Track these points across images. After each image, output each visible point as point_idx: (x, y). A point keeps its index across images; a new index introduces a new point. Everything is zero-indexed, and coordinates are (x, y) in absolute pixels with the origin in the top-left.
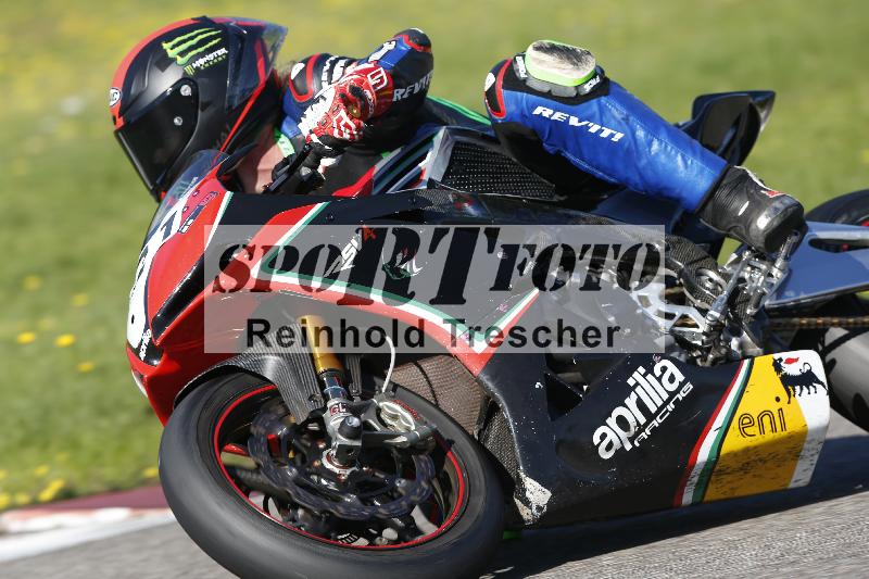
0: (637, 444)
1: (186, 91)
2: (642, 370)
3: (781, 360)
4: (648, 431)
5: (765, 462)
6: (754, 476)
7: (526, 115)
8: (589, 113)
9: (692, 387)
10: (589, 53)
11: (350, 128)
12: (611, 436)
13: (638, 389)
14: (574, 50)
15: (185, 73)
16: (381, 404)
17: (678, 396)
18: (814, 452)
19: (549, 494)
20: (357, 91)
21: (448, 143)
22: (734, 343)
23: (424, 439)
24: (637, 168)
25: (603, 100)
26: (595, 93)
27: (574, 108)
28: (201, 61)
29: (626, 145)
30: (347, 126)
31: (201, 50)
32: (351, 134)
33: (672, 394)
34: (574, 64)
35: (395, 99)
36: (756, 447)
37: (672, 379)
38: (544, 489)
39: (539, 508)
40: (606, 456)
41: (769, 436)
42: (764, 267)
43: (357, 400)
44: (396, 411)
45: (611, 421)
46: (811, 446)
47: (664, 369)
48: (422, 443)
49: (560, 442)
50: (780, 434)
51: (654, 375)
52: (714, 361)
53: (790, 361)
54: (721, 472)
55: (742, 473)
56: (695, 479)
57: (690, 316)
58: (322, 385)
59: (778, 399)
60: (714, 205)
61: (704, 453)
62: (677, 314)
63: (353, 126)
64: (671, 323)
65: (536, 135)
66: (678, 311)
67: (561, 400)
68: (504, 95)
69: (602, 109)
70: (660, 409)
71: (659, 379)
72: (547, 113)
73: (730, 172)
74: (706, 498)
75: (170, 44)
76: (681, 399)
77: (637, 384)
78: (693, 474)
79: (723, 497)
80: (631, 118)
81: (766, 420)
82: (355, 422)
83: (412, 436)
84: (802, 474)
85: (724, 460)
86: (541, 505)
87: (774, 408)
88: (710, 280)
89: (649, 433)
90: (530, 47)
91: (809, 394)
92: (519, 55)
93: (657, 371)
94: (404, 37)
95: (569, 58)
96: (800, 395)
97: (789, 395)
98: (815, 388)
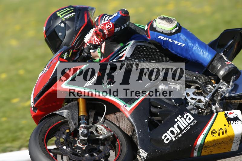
0: (177, 138)
1: (62, 25)
2: (180, 116)
3: (227, 113)
4: (181, 135)
5: (221, 144)
6: (218, 148)
7: (156, 38)
8: (174, 38)
9: (196, 121)
10: (175, 20)
11: (98, 41)
12: (168, 136)
13: (178, 122)
14: (171, 19)
15: (62, 20)
16: (97, 126)
17: (191, 124)
18: (238, 141)
19: (147, 154)
21: (134, 45)
23: (109, 137)
24: (189, 54)
25: (179, 34)
26: (176, 32)
27: (170, 37)
28: (67, 16)
29: (186, 47)
30: (96, 41)
31: (67, 13)
32: (98, 43)
33: (189, 124)
35: (115, 31)
36: (217, 140)
37: (190, 119)
38: (145, 152)
39: (144, 158)
40: (167, 142)
41: (221, 136)
42: (226, 84)
43: (90, 124)
44: (101, 128)
45: (169, 132)
46: (236, 139)
47: (187, 116)
49: (151, 139)
50: (225, 136)
51: (184, 118)
52: (207, 113)
53: (230, 113)
54: (205, 147)
55: (213, 147)
56: (197, 149)
57: (201, 99)
58: (80, 120)
59: (225, 125)
60: (212, 66)
61: (199, 142)
62: (197, 98)
63: (99, 41)
64: (195, 101)
65: (160, 44)
66: (198, 97)
67: (153, 125)
68: (150, 32)
69: (178, 37)
70: (185, 128)
71: (185, 119)
72: (162, 38)
73: (218, 55)
74: (202, 155)
76: (192, 125)
77: (178, 121)
78: (196, 147)
79: (208, 154)
80: (187, 40)
81: (221, 131)
82: (86, 132)
83: (105, 136)
84: (235, 147)
85: (206, 143)
86: (144, 157)
87: (223, 128)
88: (209, 88)
89: (181, 136)
90: (158, 18)
91: (236, 123)
92: (154, 20)
93: (185, 117)
94: (120, 12)
95: (169, 22)
96: (232, 124)
97: (229, 124)
98: (238, 122)
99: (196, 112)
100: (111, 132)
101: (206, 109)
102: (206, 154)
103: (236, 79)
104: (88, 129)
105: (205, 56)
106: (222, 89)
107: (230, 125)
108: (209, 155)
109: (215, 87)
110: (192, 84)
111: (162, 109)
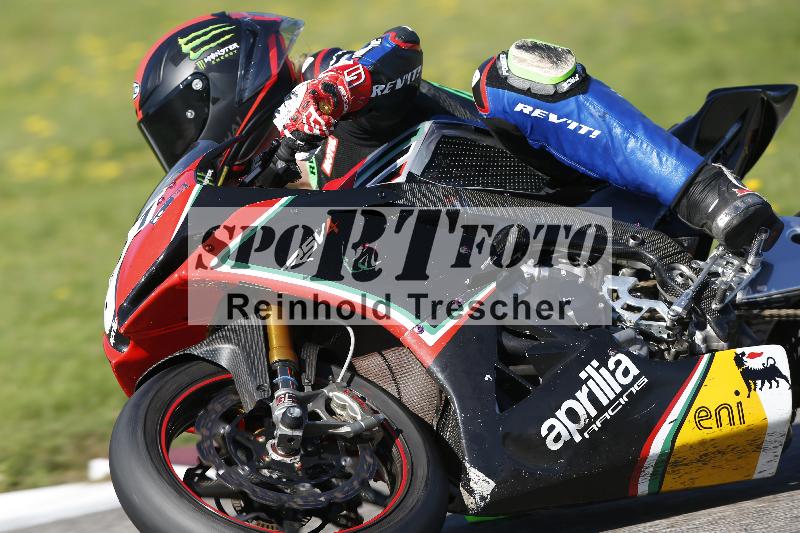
0: (586, 436)
1: (197, 85)
2: (595, 363)
3: (743, 354)
4: (598, 423)
5: (724, 453)
6: (714, 467)
7: (507, 112)
8: (567, 110)
9: (646, 381)
10: (570, 52)
11: (319, 124)
12: (559, 428)
13: (590, 383)
14: (555, 49)
15: (197, 68)
16: (331, 394)
17: (632, 389)
18: (777, 444)
19: (493, 484)
20: (330, 88)
21: (434, 136)
22: (698, 337)
23: (369, 428)
24: (614, 163)
25: (581, 97)
26: (574, 91)
27: (552, 105)
28: (213, 56)
29: (603, 140)
30: (316, 122)
31: (213, 45)
32: (321, 130)
33: (625, 388)
34: (553, 62)
35: (373, 95)
36: (713, 440)
37: (626, 372)
38: (488, 479)
39: (483, 498)
40: (555, 447)
41: (726, 429)
42: (736, 262)
43: (308, 389)
44: (344, 401)
45: (561, 413)
46: (773, 438)
47: (618, 363)
48: (368, 433)
49: (505, 436)
50: (738, 427)
51: (607, 369)
52: (678, 354)
53: (753, 356)
54: (676, 464)
55: (700, 464)
56: (651, 470)
57: (657, 309)
58: (273, 374)
59: (737, 393)
61: (657, 446)
62: (644, 307)
63: (323, 122)
64: (637, 316)
65: (519, 131)
66: (646, 304)
67: (510, 392)
68: (488, 92)
69: (580, 107)
70: (612, 402)
71: (613, 373)
72: (528, 110)
73: (707, 168)
74: (664, 489)
75: (185, 40)
76: (635, 392)
77: (590, 377)
78: (646, 465)
79: (682, 487)
80: (608, 116)
81: (724, 413)
82: (297, 412)
83: (357, 426)
84: (767, 465)
85: (679, 452)
86: (485, 495)
87: (733, 401)
88: (682, 275)
89: (599, 426)
90: (513, 46)
91: (771, 387)
92: (504, 53)
93: (611, 365)
94: (391, 35)
95: (549, 57)
96: (761, 389)
97: (750, 390)
98: (777, 382)
99: (644, 352)
100: (376, 412)
101: (673, 343)
102: (678, 486)
103: (768, 245)
104: (301, 402)
105: (667, 170)
106: (724, 279)
107: (753, 391)
108: (687, 489)
109: (701, 270)
110: (624, 262)
111: (536, 339)
